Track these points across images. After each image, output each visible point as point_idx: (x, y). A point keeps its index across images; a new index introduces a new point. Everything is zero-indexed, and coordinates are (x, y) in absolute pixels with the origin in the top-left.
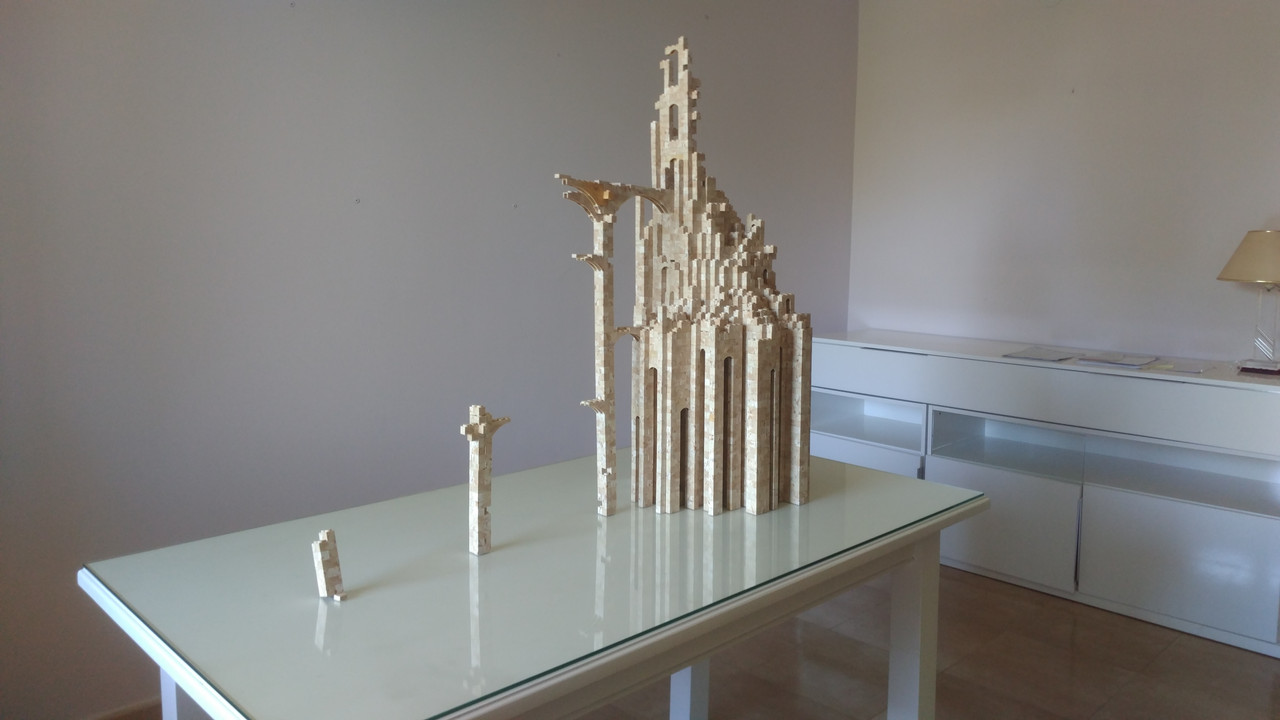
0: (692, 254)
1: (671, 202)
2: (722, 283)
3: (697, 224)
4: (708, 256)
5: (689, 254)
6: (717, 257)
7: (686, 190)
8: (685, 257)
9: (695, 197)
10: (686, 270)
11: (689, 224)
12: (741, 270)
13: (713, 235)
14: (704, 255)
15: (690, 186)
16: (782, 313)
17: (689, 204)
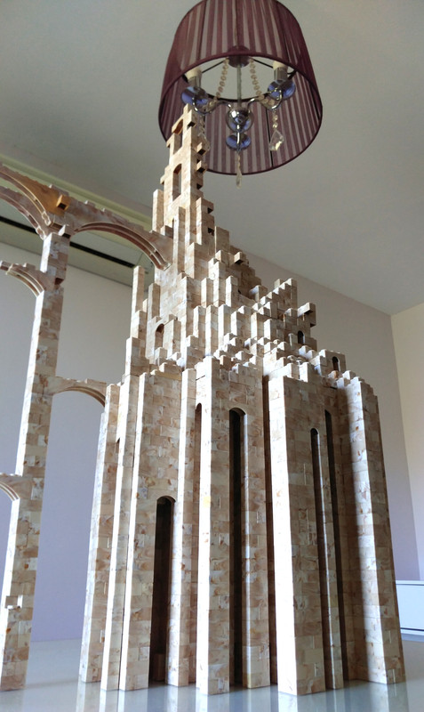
0: (193, 300)
1: (167, 248)
2: (234, 330)
3: (200, 271)
4: (216, 304)
5: (188, 301)
6: (228, 302)
7: (187, 237)
8: (183, 306)
9: (199, 241)
10: (183, 320)
11: (190, 271)
12: (261, 319)
13: (222, 279)
14: (209, 302)
15: (193, 231)
16: (326, 369)
17: (190, 249)
